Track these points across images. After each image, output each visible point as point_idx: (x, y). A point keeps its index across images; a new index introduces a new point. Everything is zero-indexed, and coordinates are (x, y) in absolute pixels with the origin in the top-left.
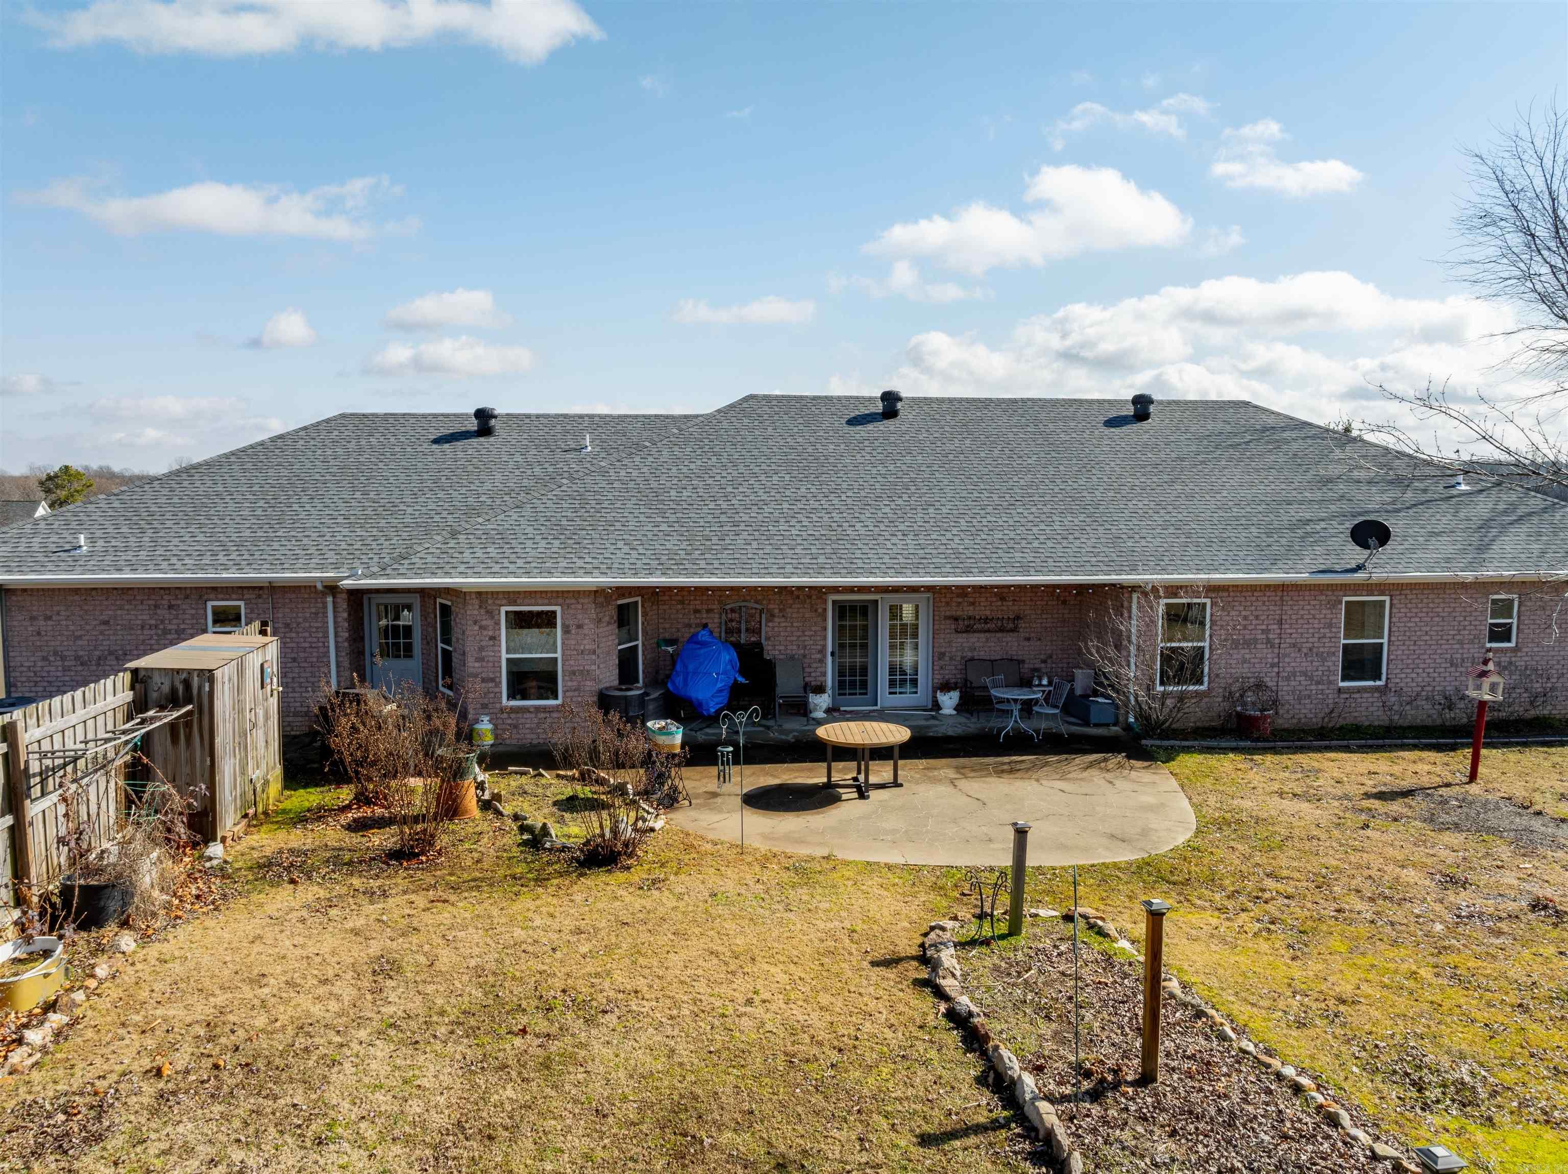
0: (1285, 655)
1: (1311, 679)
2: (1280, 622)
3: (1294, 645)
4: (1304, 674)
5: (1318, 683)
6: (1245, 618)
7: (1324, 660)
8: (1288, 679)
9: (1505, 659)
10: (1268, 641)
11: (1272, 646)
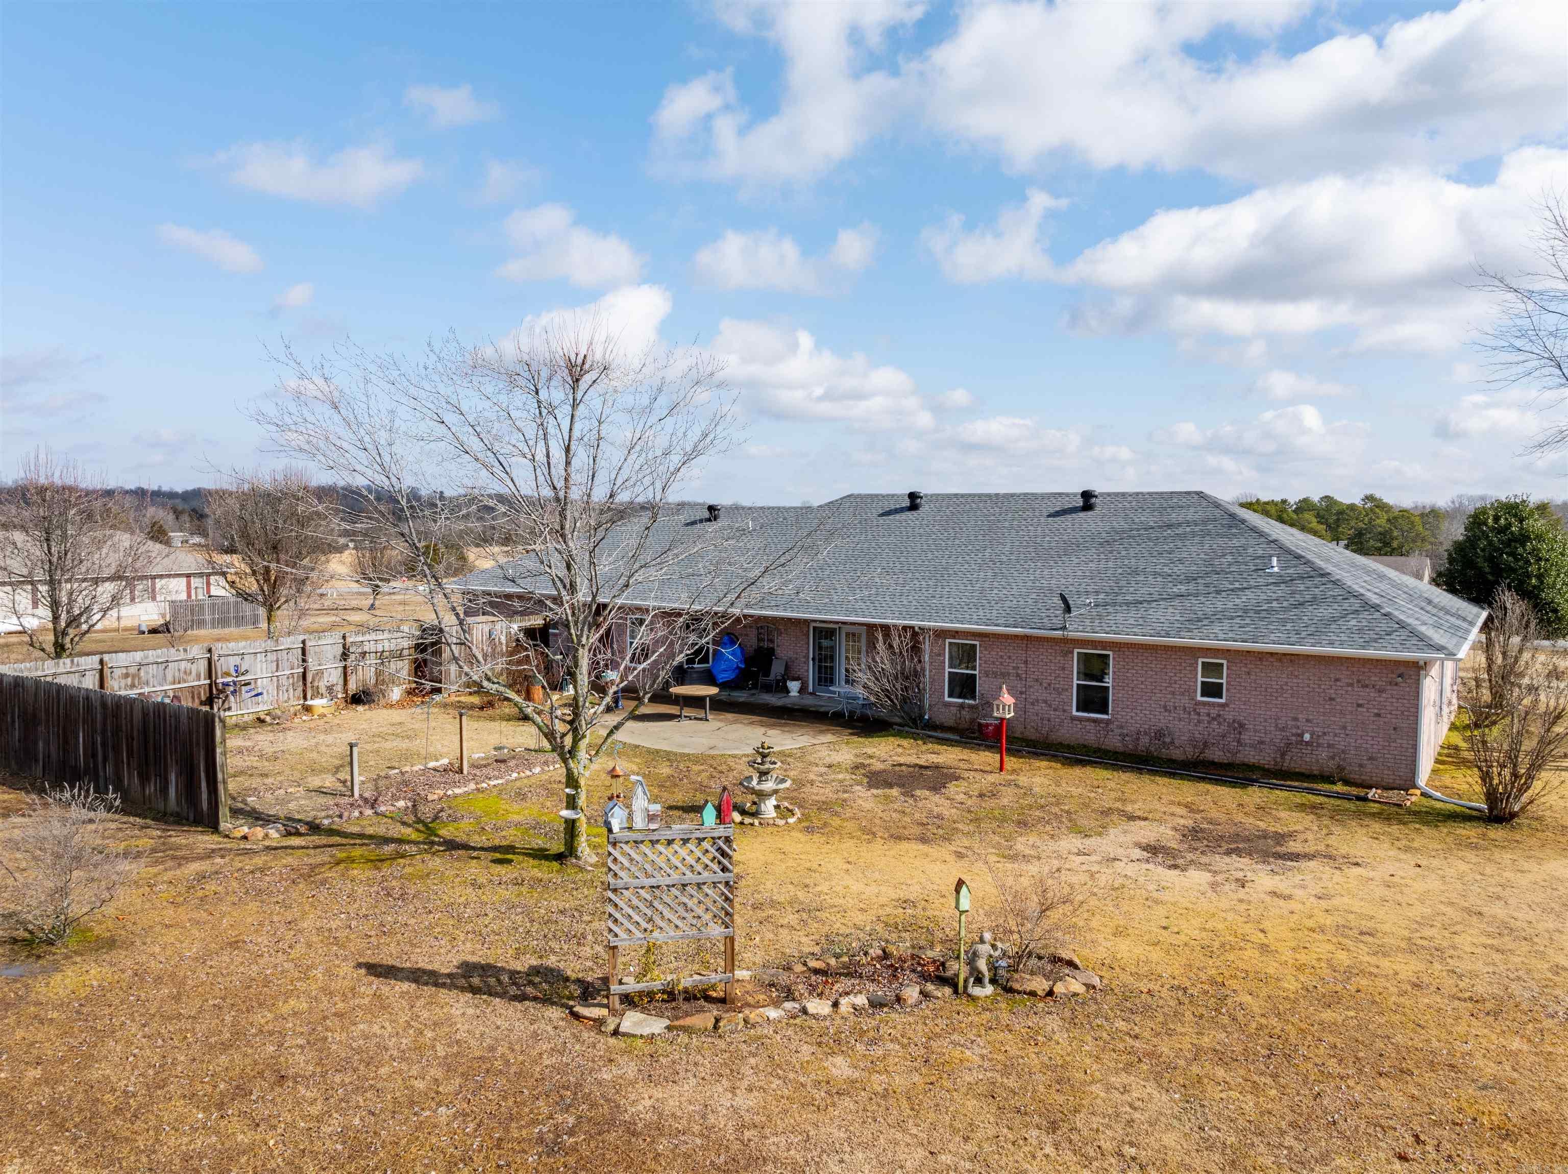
0: (1030, 687)
1: (1050, 706)
2: (1026, 662)
3: (1037, 680)
4: (1045, 702)
5: (1055, 710)
6: (1001, 657)
7: (1060, 694)
8: (1033, 704)
9: (1214, 712)
10: (1018, 675)
11: (1021, 679)
